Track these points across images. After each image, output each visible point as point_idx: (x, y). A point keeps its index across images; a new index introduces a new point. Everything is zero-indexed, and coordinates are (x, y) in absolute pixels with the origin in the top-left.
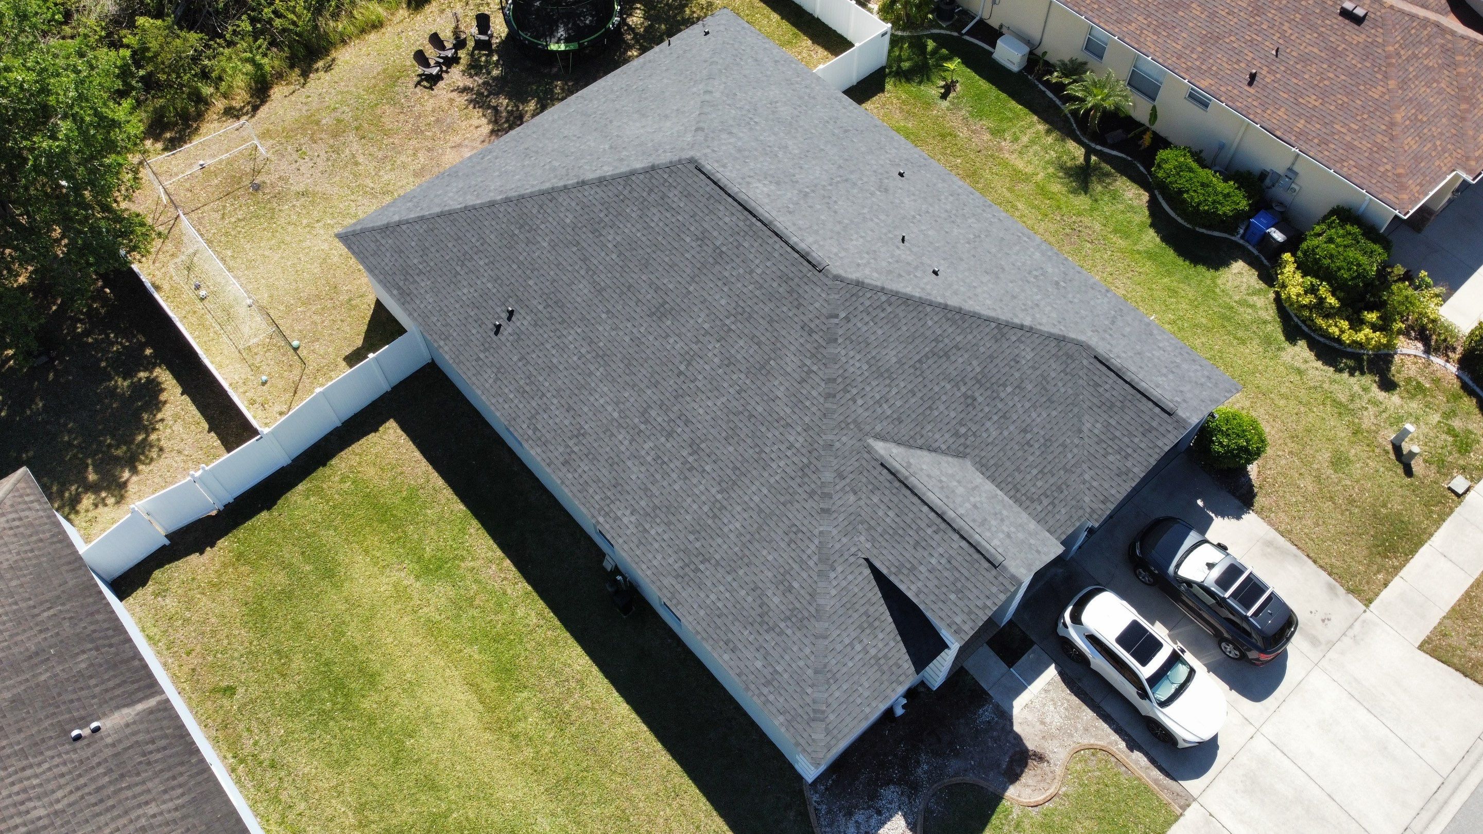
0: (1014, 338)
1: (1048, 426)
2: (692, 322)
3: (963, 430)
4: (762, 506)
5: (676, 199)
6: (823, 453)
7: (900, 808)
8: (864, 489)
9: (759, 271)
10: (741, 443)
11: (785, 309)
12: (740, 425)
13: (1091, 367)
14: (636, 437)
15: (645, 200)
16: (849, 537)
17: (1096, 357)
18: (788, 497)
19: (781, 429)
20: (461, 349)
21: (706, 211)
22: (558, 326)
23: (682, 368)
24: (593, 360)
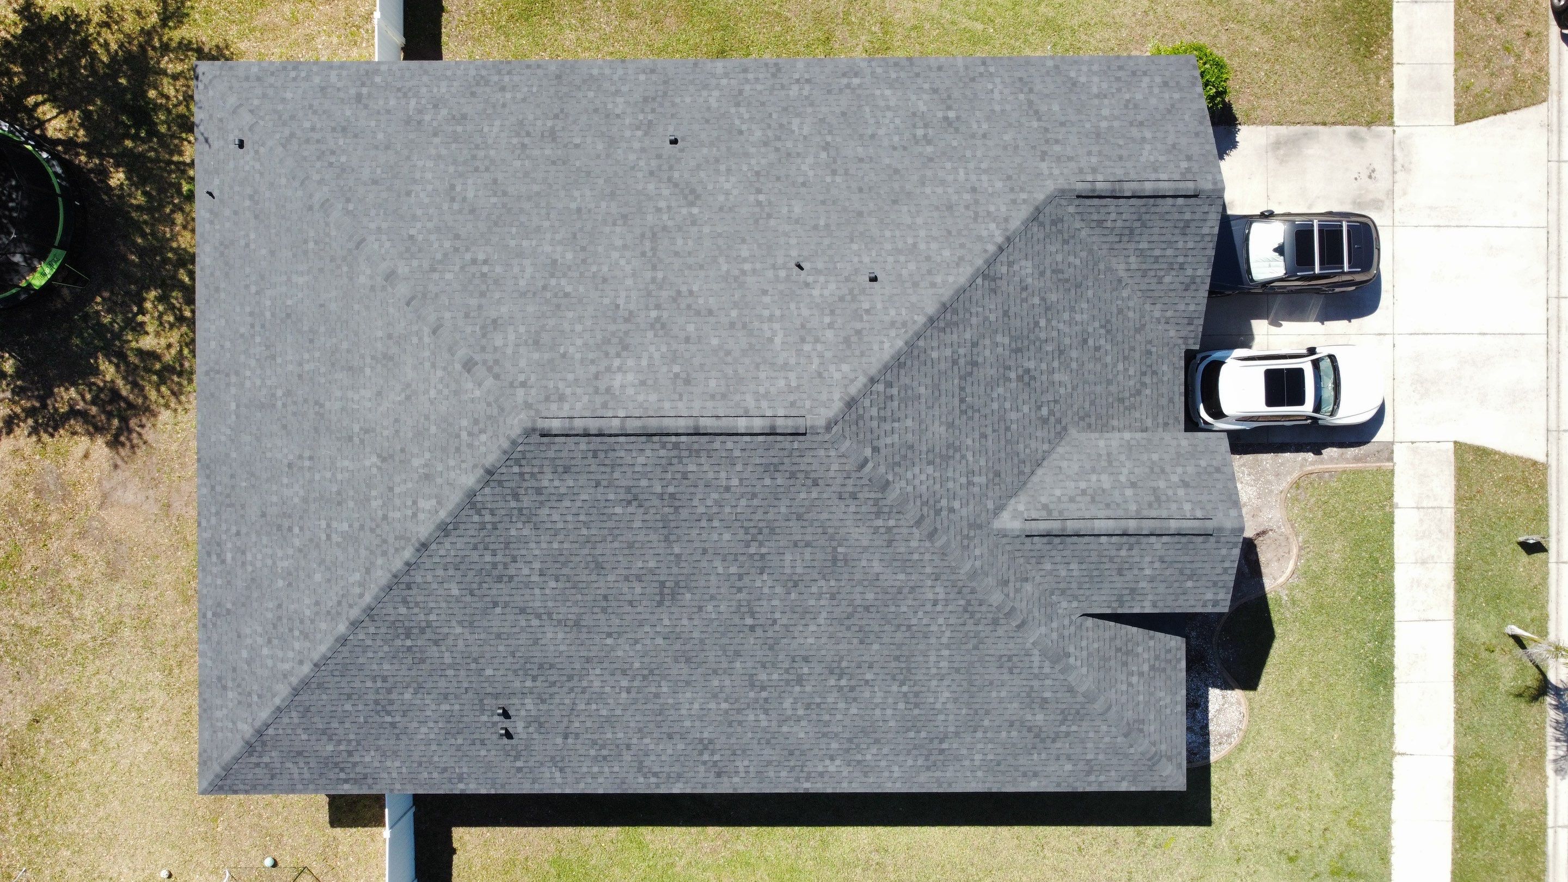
0: (1004, 269)
1: (1096, 312)
2: (713, 578)
3: (1045, 411)
4: (956, 665)
5: (556, 483)
6: (974, 584)
7: (1207, 686)
8: (1029, 567)
9: (735, 482)
10: (882, 635)
11: (803, 495)
12: (864, 622)
13: (1080, 209)
14: (767, 706)
15: (520, 509)
16: (1055, 617)
17: (1078, 197)
18: (975, 641)
19: (911, 596)
20: (490, 775)
21: (608, 470)
22: (570, 684)
23: (749, 621)
24: (645, 683)
